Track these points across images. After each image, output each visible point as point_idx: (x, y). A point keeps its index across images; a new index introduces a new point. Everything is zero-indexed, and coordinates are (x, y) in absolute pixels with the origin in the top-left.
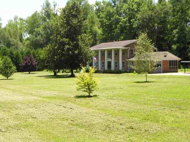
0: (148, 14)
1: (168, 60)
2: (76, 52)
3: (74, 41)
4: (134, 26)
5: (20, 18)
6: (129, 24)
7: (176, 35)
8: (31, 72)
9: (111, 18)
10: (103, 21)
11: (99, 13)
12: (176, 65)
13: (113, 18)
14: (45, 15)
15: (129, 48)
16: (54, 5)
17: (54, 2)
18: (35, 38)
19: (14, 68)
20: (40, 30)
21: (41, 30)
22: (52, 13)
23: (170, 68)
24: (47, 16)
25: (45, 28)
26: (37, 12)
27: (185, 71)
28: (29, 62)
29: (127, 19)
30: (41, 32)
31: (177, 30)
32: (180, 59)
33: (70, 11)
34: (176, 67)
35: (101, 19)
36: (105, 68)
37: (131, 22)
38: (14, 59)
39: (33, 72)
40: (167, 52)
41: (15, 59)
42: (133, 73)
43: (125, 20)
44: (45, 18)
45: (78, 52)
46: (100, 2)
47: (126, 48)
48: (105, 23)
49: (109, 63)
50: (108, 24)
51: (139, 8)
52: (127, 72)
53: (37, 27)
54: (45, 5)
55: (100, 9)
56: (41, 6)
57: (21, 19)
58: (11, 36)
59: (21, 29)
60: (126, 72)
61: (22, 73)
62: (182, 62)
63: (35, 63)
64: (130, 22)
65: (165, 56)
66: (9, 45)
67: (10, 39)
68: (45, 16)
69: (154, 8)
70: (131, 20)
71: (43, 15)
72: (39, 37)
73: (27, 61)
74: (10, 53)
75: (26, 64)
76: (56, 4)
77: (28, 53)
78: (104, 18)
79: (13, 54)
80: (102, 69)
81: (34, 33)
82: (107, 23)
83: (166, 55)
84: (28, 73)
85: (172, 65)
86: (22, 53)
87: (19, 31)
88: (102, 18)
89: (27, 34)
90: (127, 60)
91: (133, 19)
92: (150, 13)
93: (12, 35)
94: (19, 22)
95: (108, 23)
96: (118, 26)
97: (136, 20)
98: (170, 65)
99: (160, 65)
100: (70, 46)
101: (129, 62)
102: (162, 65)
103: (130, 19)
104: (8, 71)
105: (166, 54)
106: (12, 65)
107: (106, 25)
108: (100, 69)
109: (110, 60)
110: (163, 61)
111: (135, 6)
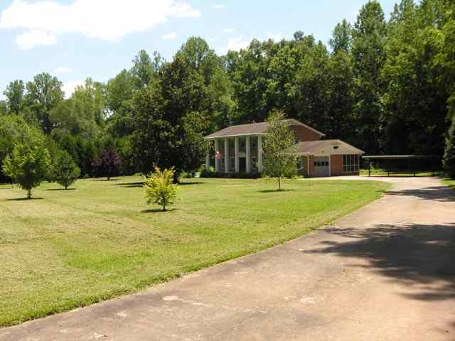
0: (313, 75)
1: (341, 155)
3: (176, 124)
4: (288, 95)
5: (95, 83)
6: (281, 92)
8: (111, 178)
9: (253, 82)
10: (240, 86)
11: (234, 71)
12: (356, 163)
13: (256, 81)
14: (140, 76)
16: (156, 59)
17: (155, 53)
18: (122, 118)
19: (77, 170)
20: (130, 103)
21: (133, 104)
22: (152, 73)
23: (345, 167)
24: (143, 78)
25: (138, 101)
26: (125, 71)
27: (370, 172)
28: (108, 160)
29: (277, 82)
30: (132, 107)
32: (362, 152)
33: (170, 73)
34: (357, 167)
35: (236, 83)
36: (234, 170)
37: (285, 88)
38: (83, 155)
39: (115, 178)
40: (338, 141)
41: (86, 154)
43: (275, 84)
44: (139, 82)
45: (183, 143)
46: (236, 53)
49: (242, 161)
50: (247, 92)
51: (299, 62)
53: (127, 99)
54: (139, 58)
55: (235, 64)
56: (133, 61)
57: (97, 84)
58: (80, 115)
59: (97, 101)
61: (96, 179)
62: (363, 157)
63: (118, 161)
64: (283, 89)
65: (335, 148)
66: (76, 130)
67: (78, 120)
68: (140, 79)
69: (323, 63)
70: (285, 85)
71: (137, 76)
72: (129, 116)
73: (104, 158)
74: (76, 145)
75: (103, 163)
76: (159, 57)
77: (108, 144)
78: (240, 81)
79: (82, 145)
80: (230, 170)
81: (121, 109)
82: (245, 90)
83: (336, 146)
84: (106, 178)
85: (349, 163)
86: (98, 145)
87: (94, 105)
88: (237, 81)
89: (109, 111)
91: (288, 84)
92: (316, 72)
93: (82, 112)
94: (95, 89)
95: (248, 90)
96: (264, 95)
97: (293, 84)
98: (345, 163)
99: (327, 164)
100: (170, 133)
102: (330, 163)
103: (283, 82)
104: (67, 175)
105: (337, 144)
106: (74, 165)
107: (244, 93)
108: (226, 171)
109: (242, 155)
110: (332, 156)
111: (291, 60)
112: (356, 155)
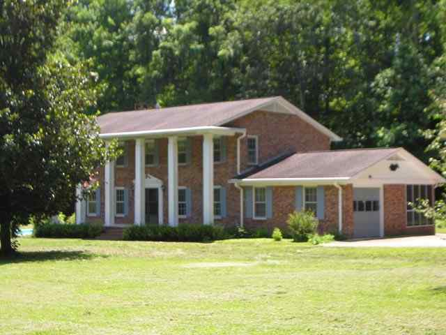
0: (278, 10)
1: (403, 186)
2: (36, 139)
6: (200, 46)
7: (390, 92)
9: (122, 25)
10: (91, 34)
13: (131, 24)
15: (243, 131)
29: (193, 24)
31: (389, 72)
32: (440, 179)
35: (83, 27)
37: (212, 38)
42: (271, 237)
43: (186, 28)
45: (43, 140)
47: (230, 132)
48: (100, 41)
50: (110, 49)
52: (238, 236)
60: (232, 233)
65: (393, 168)
78: (93, 22)
82: (106, 43)
83: (394, 162)
88: (85, 21)
90: (236, 182)
95: (112, 43)
96: (155, 52)
99: (376, 207)
100: (8, 110)
101: (242, 191)
102: (382, 204)
105: (397, 159)
107: (100, 49)
110: (385, 187)
112: (429, 187)
